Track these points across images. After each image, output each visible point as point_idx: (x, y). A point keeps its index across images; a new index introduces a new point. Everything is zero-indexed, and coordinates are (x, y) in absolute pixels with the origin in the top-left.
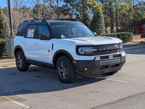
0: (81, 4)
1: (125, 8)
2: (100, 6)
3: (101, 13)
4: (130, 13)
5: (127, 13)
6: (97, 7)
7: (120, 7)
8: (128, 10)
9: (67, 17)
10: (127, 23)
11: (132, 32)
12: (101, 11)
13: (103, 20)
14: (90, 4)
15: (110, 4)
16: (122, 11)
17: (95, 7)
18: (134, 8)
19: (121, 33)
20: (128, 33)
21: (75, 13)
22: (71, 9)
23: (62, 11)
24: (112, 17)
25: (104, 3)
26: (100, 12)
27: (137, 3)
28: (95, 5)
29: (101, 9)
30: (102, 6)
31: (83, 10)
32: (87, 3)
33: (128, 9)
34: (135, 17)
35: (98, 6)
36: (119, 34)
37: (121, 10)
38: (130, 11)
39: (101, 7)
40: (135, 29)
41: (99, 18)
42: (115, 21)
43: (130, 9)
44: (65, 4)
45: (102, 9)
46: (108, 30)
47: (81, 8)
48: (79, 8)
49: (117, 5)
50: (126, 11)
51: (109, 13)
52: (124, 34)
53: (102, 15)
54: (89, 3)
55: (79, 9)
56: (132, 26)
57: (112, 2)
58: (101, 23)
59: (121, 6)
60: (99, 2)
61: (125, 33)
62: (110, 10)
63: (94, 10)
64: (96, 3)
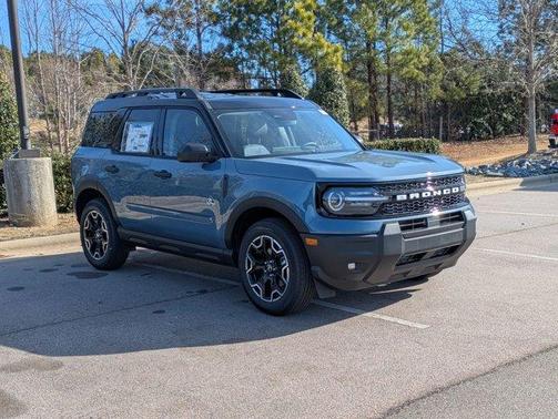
0: (276, 45)
1: (416, 60)
2: (336, 51)
3: (336, 73)
4: (432, 76)
5: (422, 77)
6: (327, 54)
7: (400, 57)
8: (424, 67)
9: (232, 84)
10: (422, 106)
11: (437, 137)
12: (338, 68)
13: (344, 96)
14: (304, 45)
15: (368, 45)
16: (405, 70)
17: (320, 53)
18: (443, 60)
19: (404, 140)
20: (426, 140)
21: (255, 72)
22: (243, 59)
23: (214, 64)
24: (373, 89)
25: (349, 43)
26: (333, 69)
27: (451, 45)
28: (321, 47)
29: (340, 62)
30: (341, 51)
31: (281, 63)
32: (295, 39)
33: (426, 61)
34: (445, 90)
35: (330, 50)
36: (396, 143)
37: (402, 66)
38: (429, 69)
39: (339, 54)
40: (445, 126)
41: (332, 90)
42: (385, 100)
43: (431, 65)
44: (226, 42)
45: (343, 61)
46: (360, 129)
47: (275, 57)
48: (268, 57)
49: (389, 49)
50: (418, 69)
51: (365, 75)
52: (412, 143)
53: (340, 80)
54: (301, 42)
55: (270, 60)
56: (436, 117)
57: (375, 39)
58: (336, 107)
59: (403, 54)
60: (333, 37)
61: (415, 140)
62: (369, 66)
63: (316, 65)
64: (323, 41)
